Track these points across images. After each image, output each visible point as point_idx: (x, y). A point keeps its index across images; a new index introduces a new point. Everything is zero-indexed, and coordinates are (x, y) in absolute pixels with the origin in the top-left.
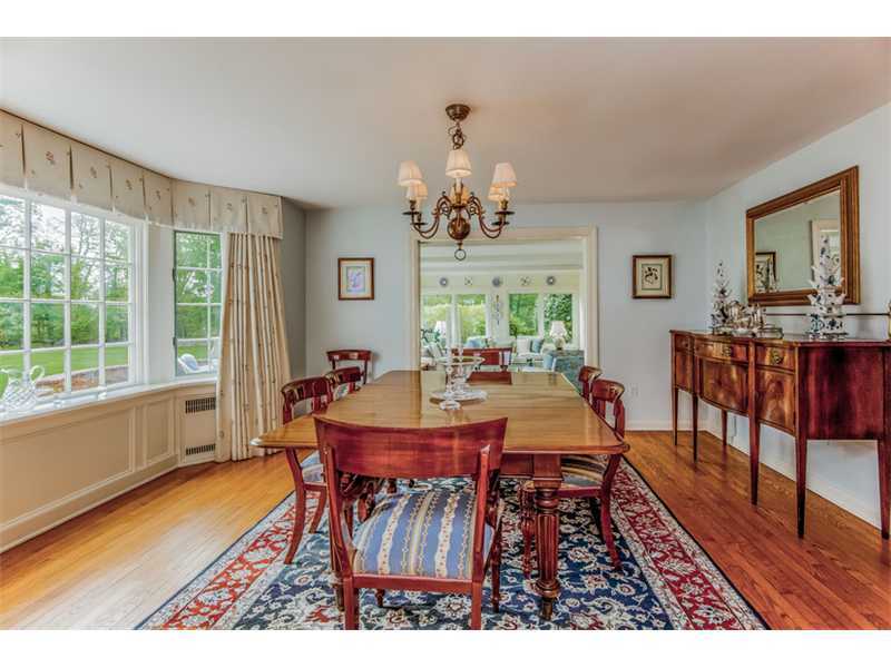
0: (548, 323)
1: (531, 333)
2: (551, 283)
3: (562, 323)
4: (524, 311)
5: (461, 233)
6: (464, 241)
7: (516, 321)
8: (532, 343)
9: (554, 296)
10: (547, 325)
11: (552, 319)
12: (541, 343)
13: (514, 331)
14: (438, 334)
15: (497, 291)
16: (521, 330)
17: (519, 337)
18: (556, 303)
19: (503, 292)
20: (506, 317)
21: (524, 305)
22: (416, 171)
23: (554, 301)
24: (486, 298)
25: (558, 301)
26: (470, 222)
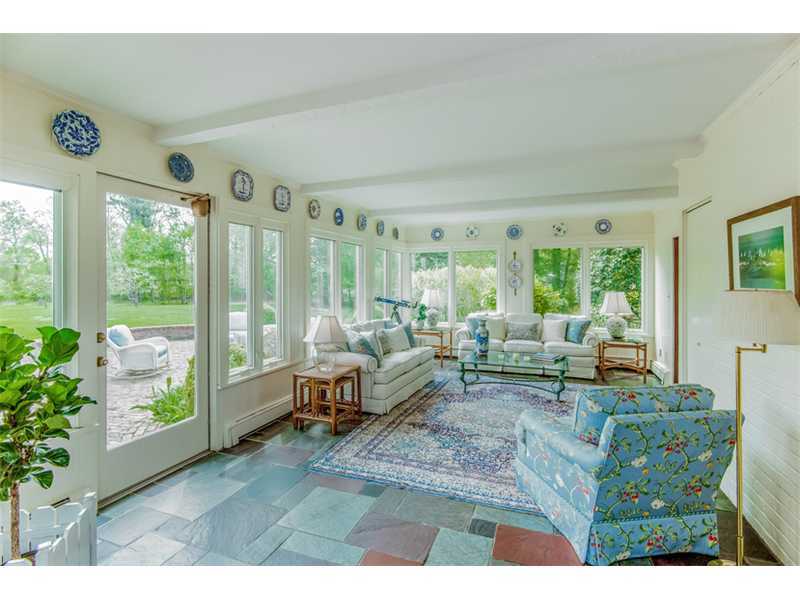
0: (597, 294)
2: (604, 231)
3: (622, 295)
7: (547, 290)
8: (568, 325)
9: (609, 252)
10: (596, 298)
11: (605, 288)
12: (586, 325)
13: (541, 306)
15: (514, 244)
16: (552, 304)
17: (549, 314)
18: (612, 265)
19: (523, 247)
23: (608, 260)
24: (498, 256)
25: (615, 260)
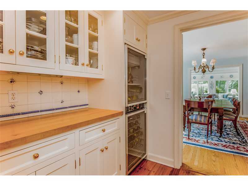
1: (224, 93)
2: (232, 77)
3: (235, 89)
4: (222, 86)
5: (204, 72)
6: (205, 73)
7: (219, 89)
8: (224, 95)
9: (233, 81)
10: (230, 90)
11: (232, 88)
12: (228, 95)
14: (193, 92)
15: (212, 80)
16: (220, 92)
17: (219, 93)
18: (233, 84)
19: (214, 80)
20: (215, 87)
21: (222, 84)
22: (196, 62)
24: (208, 82)
25: (234, 83)
26: (206, 70)
